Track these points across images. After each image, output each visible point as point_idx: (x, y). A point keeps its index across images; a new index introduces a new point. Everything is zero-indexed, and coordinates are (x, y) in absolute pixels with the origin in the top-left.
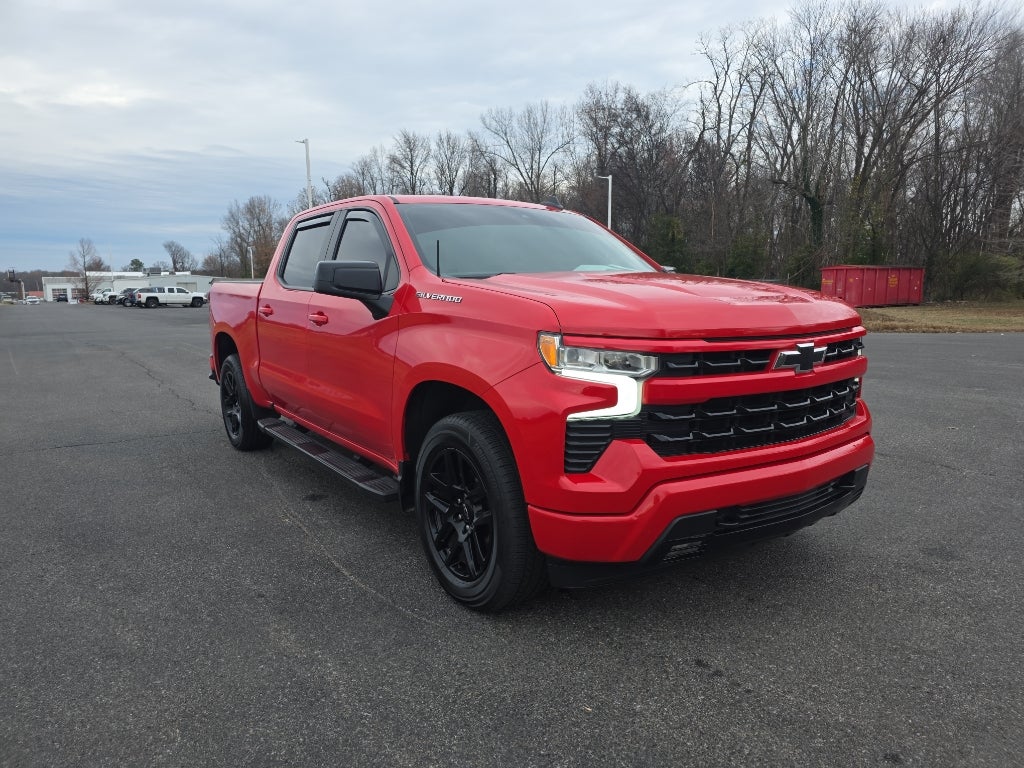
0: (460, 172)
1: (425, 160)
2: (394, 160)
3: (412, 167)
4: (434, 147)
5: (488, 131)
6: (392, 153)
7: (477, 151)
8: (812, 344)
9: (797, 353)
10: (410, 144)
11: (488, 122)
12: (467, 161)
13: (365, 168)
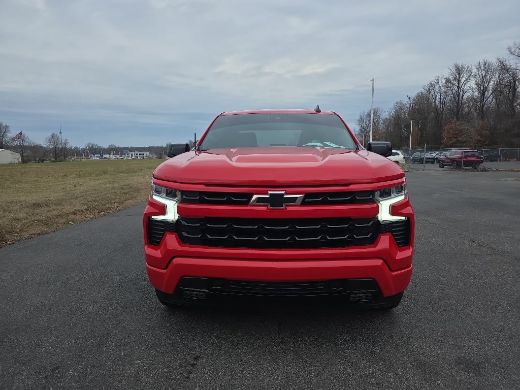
0: (492, 83)
1: (468, 79)
2: (448, 81)
3: (458, 83)
4: (474, 70)
5: (512, 56)
6: (448, 77)
7: (504, 68)
8: (283, 192)
9: (268, 196)
10: (459, 71)
11: (513, 50)
12: (497, 76)
13: (431, 87)
